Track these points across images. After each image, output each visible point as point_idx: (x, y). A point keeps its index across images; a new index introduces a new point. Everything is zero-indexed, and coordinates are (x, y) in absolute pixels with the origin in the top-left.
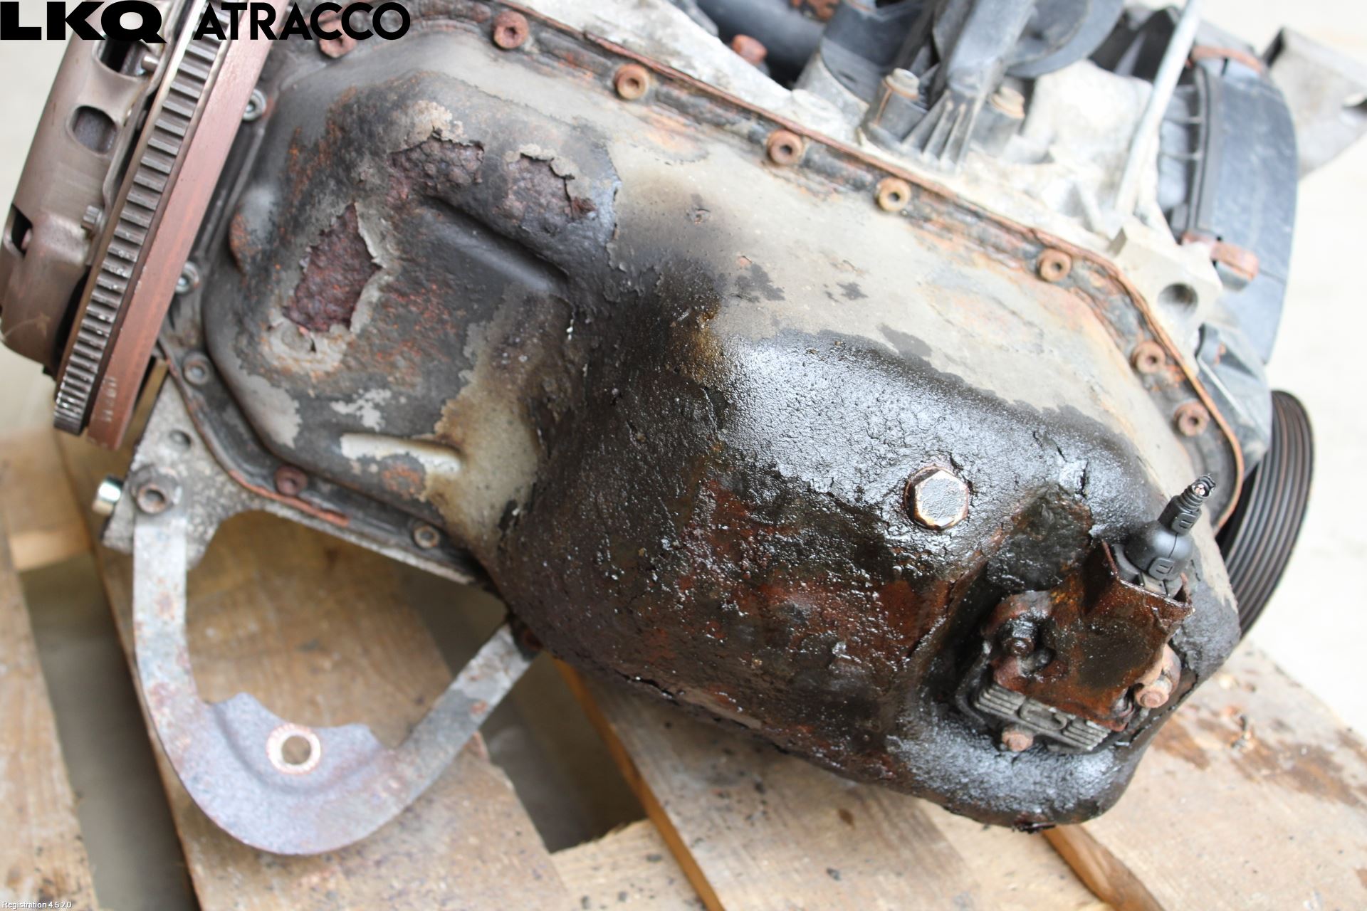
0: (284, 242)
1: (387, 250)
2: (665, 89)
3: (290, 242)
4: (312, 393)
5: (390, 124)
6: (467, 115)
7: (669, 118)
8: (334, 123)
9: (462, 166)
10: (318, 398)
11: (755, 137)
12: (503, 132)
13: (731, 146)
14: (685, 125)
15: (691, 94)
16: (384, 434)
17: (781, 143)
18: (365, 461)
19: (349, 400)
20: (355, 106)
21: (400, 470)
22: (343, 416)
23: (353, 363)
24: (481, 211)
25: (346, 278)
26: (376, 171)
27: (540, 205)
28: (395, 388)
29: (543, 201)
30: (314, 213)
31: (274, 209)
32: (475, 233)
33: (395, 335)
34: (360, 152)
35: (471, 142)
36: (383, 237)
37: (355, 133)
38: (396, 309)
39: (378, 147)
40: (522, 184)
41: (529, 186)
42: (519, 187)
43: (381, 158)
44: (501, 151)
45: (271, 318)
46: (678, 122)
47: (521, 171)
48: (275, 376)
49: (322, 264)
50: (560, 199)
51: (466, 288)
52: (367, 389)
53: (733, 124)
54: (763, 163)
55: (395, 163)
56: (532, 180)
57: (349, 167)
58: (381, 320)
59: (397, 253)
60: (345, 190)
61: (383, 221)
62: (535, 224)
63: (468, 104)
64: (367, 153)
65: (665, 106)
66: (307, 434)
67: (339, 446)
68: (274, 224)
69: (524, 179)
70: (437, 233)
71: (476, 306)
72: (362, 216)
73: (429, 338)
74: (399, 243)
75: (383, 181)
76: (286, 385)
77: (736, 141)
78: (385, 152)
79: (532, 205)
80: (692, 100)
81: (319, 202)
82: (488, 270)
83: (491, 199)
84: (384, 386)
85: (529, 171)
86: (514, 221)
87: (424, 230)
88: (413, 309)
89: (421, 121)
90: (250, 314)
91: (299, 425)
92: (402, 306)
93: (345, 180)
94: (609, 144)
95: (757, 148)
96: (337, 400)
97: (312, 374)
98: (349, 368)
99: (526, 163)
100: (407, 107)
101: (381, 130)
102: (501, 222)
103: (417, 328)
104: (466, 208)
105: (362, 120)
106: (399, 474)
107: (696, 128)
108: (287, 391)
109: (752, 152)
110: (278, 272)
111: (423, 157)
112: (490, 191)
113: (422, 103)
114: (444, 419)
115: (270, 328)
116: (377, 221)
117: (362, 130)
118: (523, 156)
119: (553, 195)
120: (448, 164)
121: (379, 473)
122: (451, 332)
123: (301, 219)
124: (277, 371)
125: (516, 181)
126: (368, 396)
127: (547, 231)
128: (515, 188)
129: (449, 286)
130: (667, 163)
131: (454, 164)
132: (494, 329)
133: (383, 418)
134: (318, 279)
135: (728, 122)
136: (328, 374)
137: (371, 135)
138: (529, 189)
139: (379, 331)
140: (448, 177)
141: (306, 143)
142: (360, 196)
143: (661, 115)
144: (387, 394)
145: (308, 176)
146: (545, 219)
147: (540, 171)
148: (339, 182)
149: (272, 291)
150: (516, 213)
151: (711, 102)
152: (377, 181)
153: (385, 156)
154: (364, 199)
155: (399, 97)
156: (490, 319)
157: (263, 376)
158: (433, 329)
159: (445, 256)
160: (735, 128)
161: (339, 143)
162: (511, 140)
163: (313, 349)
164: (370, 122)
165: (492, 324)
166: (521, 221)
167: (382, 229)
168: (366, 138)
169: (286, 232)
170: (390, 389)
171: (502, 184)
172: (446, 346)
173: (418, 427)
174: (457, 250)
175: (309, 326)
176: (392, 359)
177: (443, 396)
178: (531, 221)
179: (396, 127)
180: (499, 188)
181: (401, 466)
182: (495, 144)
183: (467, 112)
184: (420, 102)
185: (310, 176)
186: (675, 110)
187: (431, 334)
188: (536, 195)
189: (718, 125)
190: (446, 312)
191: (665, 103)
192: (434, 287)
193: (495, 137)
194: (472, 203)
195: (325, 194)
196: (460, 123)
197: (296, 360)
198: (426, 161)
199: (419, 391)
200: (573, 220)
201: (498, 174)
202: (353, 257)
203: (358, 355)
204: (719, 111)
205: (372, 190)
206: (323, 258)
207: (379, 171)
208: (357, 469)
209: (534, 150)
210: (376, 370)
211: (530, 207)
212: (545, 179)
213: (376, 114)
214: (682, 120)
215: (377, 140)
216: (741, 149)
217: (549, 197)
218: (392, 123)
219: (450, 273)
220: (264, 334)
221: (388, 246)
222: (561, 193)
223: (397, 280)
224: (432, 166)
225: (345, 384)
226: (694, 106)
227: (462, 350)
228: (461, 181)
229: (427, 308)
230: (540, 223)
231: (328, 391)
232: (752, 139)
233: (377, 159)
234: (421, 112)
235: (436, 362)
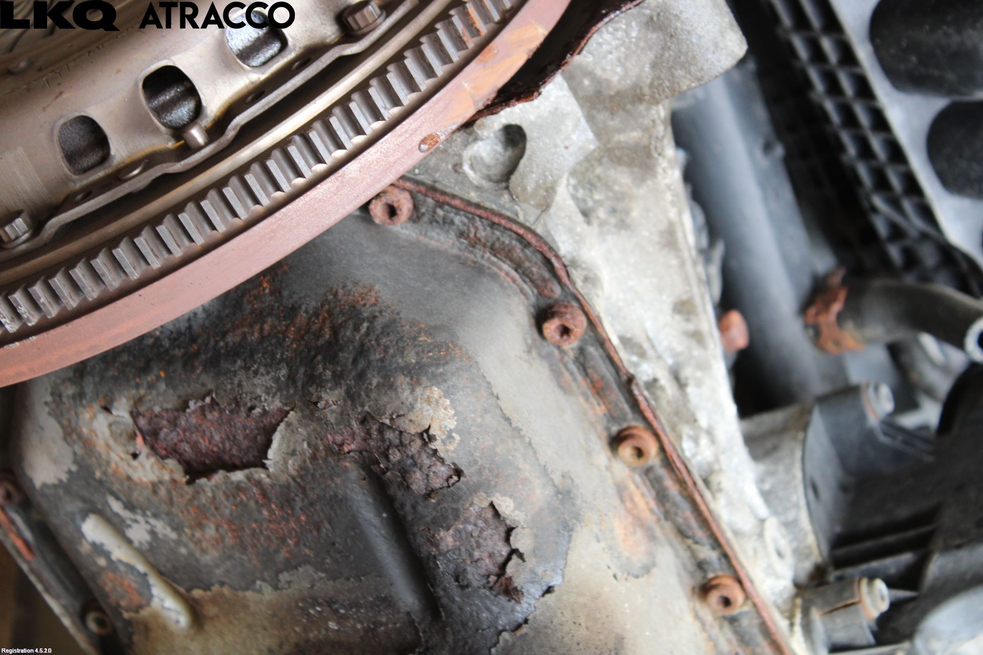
0: (188, 361)
1: (286, 462)
2: (662, 472)
3: (193, 369)
4: (98, 475)
5: (388, 385)
6: (470, 433)
7: (643, 495)
8: (330, 312)
9: (427, 475)
10: (100, 482)
11: (706, 567)
12: (491, 471)
13: (677, 555)
14: (651, 511)
15: (681, 493)
16: (140, 552)
17: (725, 593)
18: (98, 549)
19: (130, 506)
20: (365, 325)
21: (126, 583)
22: (111, 510)
23: (163, 492)
24: (410, 518)
25: (223, 442)
26: (339, 410)
27: (471, 555)
28: (184, 539)
29: (477, 554)
30: (242, 375)
31: (201, 315)
32: (385, 515)
33: (227, 512)
34: (338, 378)
35: (454, 464)
36: (293, 453)
37: (346, 356)
38: (248, 499)
39: (360, 395)
40: (470, 528)
41: (475, 534)
42: (465, 529)
43: (354, 407)
44: (476, 488)
45: (115, 404)
46: (647, 503)
47: (479, 516)
48: (74, 437)
49: (209, 416)
50: (494, 564)
51: (334, 544)
52: (156, 516)
53: (696, 542)
54: (693, 589)
55: (363, 421)
56: (482, 530)
57: (313, 379)
58: (224, 492)
59: (294, 473)
60: (292, 391)
61: (305, 445)
62: (451, 566)
63: (479, 420)
64: (344, 388)
65: (648, 483)
66: (61, 492)
67: (84, 519)
68: (190, 328)
69: (475, 525)
70: (349, 492)
71: (328, 561)
72: (289, 425)
73: (258, 540)
74: (302, 468)
75: (338, 424)
76: (78, 449)
77: (685, 555)
78: (363, 405)
79: (463, 549)
80: (679, 499)
81: (256, 373)
82: (368, 550)
83: (428, 519)
84: (177, 528)
85: (486, 521)
86: (434, 549)
87: (338, 481)
88: (265, 513)
89: (421, 409)
90: (97, 379)
91: (61, 481)
92: (257, 502)
93: (300, 384)
94: (578, 528)
95: (699, 575)
96: (118, 498)
97: (113, 466)
98: (155, 492)
99: (489, 514)
100: (418, 383)
101: (375, 382)
102: (420, 540)
103: (254, 525)
104: (397, 505)
105: (362, 351)
106: (122, 585)
107: (659, 520)
108: (75, 454)
109: (692, 574)
110: (158, 378)
111: (397, 441)
112: (434, 513)
113: (436, 392)
114: (209, 593)
115: (107, 409)
116: (300, 440)
117: (355, 362)
118: (492, 505)
119: (491, 556)
120: (415, 464)
121: (102, 569)
122: (283, 554)
123: (224, 365)
124: (80, 436)
125: (466, 521)
126: (152, 521)
127: (457, 579)
128: (461, 526)
129: (318, 529)
130: (615, 576)
131: (420, 469)
132: (327, 587)
133: (150, 544)
134: (193, 420)
135: (692, 537)
136: (129, 478)
137: (361, 377)
138: (472, 536)
139: (214, 497)
140: (404, 473)
141: (285, 293)
142: (302, 411)
143: (637, 487)
144: (173, 536)
145: (262, 329)
146: (465, 570)
147: (496, 527)
148: (291, 378)
149: (138, 386)
150: (443, 547)
151: (692, 512)
152: (332, 419)
153: (360, 409)
154: (304, 417)
155: (417, 363)
156: (334, 579)
157: (63, 427)
158: (268, 538)
159: (339, 512)
160: (695, 547)
161: (321, 342)
162: (493, 483)
163: (135, 456)
164: (369, 363)
165: (331, 583)
166: (440, 554)
167: (299, 449)
168: (354, 373)
169: (197, 354)
170: (179, 535)
171: (451, 517)
172: (268, 558)
173: (177, 576)
174: (354, 517)
175: (148, 438)
176: (205, 522)
177: (225, 579)
178: (450, 561)
179: (391, 394)
180: (445, 518)
181: (131, 581)
182: (475, 479)
183: (473, 429)
184: (435, 388)
185: (266, 333)
186: (653, 493)
187: (262, 539)
188: (475, 545)
189: (682, 533)
190: (294, 540)
191: (651, 481)
192: (303, 518)
193: (480, 472)
194: (408, 508)
195: (268, 373)
196: (457, 437)
197: (108, 446)
198: (397, 447)
199: (207, 559)
200: (491, 588)
201: (454, 506)
202: (246, 437)
203: (174, 493)
204: (694, 523)
205: (319, 419)
206: (216, 414)
207: (342, 414)
208: (85, 548)
209: (506, 506)
210: (180, 515)
211: (459, 549)
212: (496, 537)
213: (382, 360)
214: (653, 504)
215: (363, 388)
216: (684, 565)
217: (485, 555)
218: (392, 387)
219: (330, 523)
220: (96, 407)
221: (290, 462)
222: (500, 560)
223: (273, 486)
224: (398, 454)
225: (138, 496)
226: (675, 504)
227: (281, 571)
228: (414, 487)
229: (279, 523)
230: (456, 569)
231: (116, 487)
232: (701, 565)
233: (349, 403)
234: (429, 401)
235: (245, 557)
